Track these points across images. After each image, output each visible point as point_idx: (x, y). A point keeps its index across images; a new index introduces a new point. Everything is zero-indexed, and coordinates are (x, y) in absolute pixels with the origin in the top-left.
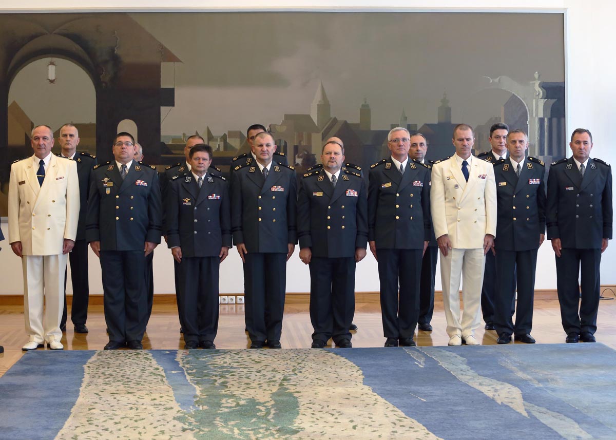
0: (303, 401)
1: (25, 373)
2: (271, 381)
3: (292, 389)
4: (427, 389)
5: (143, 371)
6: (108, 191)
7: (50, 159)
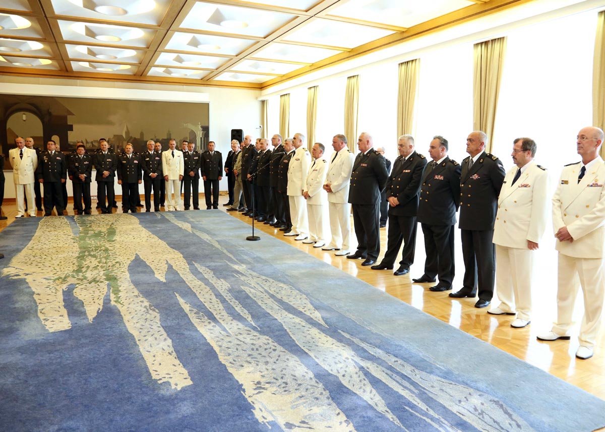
0: (117, 231)
1: (15, 226)
2: (107, 225)
3: (114, 227)
4: (159, 225)
5: (61, 223)
6: (46, 161)
7: (25, 149)
